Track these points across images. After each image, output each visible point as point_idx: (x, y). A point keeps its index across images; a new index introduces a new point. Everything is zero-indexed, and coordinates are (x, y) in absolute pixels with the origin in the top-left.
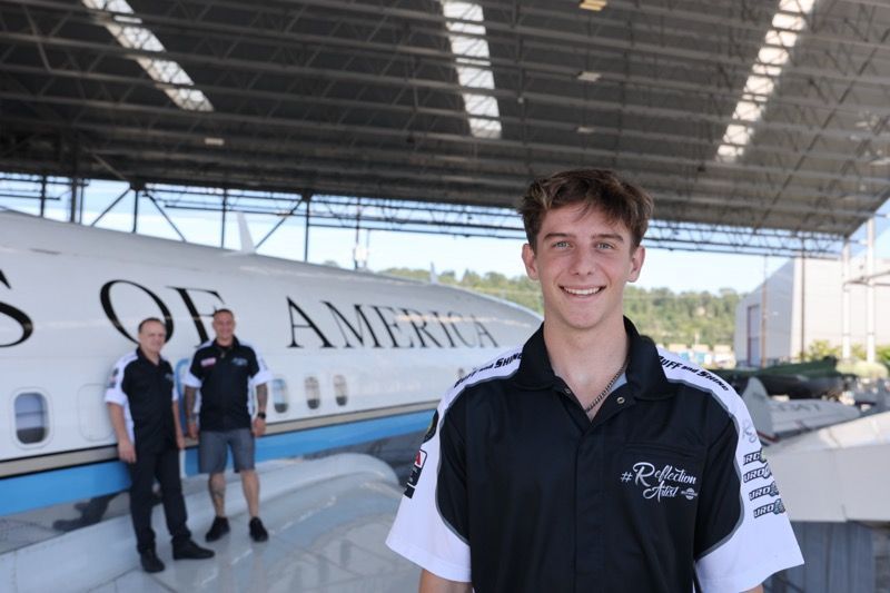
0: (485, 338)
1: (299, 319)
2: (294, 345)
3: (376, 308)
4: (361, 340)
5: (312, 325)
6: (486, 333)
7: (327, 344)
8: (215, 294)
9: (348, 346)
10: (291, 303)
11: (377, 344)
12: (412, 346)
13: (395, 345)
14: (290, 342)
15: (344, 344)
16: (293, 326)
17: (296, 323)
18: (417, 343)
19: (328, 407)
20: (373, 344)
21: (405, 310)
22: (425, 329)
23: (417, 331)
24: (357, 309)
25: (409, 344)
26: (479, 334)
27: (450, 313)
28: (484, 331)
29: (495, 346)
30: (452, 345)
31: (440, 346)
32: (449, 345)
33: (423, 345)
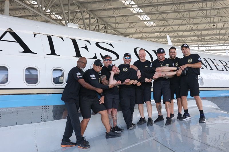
3: (210, 59)
4: (206, 67)
9: (203, 68)
11: (212, 69)
12: (223, 70)
13: (218, 70)
18: (225, 70)
20: (210, 69)
21: (220, 61)
22: (227, 66)
23: (224, 66)
24: (204, 59)
25: (222, 70)
33: (227, 70)
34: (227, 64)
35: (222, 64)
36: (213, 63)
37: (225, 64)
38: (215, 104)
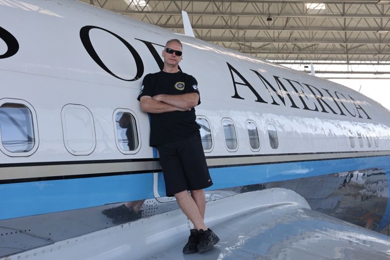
0: (360, 111)
1: (238, 79)
2: (236, 96)
3: (288, 80)
4: (282, 100)
5: (247, 84)
6: (361, 108)
7: (260, 100)
9: (274, 103)
10: (230, 67)
11: (294, 106)
12: (317, 110)
13: (306, 108)
14: (234, 95)
15: (272, 102)
16: (235, 83)
17: (235, 81)
18: (320, 108)
19: (265, 148)
20: (291, 105)
21: (307, 86)
22: (323, 98)
23: (318, 100)
24: (276, 78)
25: (315, 109)
26: (357, 108)
27: (335, 92)
28: (359, 107)
29: (369, 118)
30: (342, 114)
31: (335, 113)
32: (340, 113)
33: (324, 111)
34: (322, 95)
35: (314, 94)
36: (297, 92)
37: (319, 96)
38: (302, 197)
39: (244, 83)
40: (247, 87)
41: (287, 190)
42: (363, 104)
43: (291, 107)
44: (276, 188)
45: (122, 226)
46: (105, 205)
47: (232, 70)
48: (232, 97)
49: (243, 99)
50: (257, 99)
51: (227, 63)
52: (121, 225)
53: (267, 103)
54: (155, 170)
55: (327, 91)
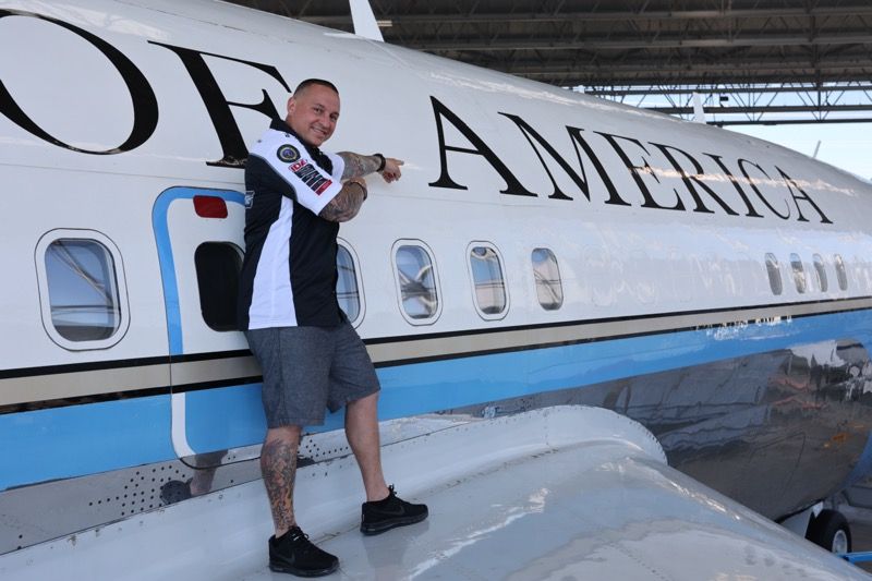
0: (804, 204)
1: (454, 136)
2: (445, 181)
4: (584, 187)
5: (482, 149)
6: (807, 198)
7: (515, 188)
8: (272, 71)
9: (558, 195)
10: (439, 108)
11: (615, 199)
12: (680, 206)
13: (650, 203)
14: (436, 177)
15: (552, 192)
16: (443, 148)
17: (447, 144)
18: (690, 203)
19: (524, 305)
20: (608, 198)
22: (701, 178)
23: (686, 181)
24: (574, 132)
25: (675, 204)
26: (795, 198)
27: (740, 162)
28: (802, 196)
29: (825, 220)
30: (752, 213)
31: (729, 211)
32: (747, 212)
33: (701, 208)
34: (700, 171)
35: (678, 168)
36: (628, 163)
37: (690, 171)
38: (634, 422)
39: (474, 148)
40: (481, 157)
41: (589, 408)
42: (816, 187)
43: (607, 202)
44: (560, 407)
45: (73, 539)
46: (9, 489)
47: (442, 117)
48: (431, 185)
49: (465, 188)
50: (505, 187)
51: (432, 98)
52: (69, 537)
53: (536, 195)
54: (175, 387)
55: (716, 158)
